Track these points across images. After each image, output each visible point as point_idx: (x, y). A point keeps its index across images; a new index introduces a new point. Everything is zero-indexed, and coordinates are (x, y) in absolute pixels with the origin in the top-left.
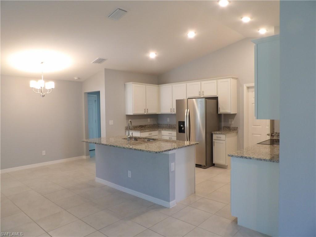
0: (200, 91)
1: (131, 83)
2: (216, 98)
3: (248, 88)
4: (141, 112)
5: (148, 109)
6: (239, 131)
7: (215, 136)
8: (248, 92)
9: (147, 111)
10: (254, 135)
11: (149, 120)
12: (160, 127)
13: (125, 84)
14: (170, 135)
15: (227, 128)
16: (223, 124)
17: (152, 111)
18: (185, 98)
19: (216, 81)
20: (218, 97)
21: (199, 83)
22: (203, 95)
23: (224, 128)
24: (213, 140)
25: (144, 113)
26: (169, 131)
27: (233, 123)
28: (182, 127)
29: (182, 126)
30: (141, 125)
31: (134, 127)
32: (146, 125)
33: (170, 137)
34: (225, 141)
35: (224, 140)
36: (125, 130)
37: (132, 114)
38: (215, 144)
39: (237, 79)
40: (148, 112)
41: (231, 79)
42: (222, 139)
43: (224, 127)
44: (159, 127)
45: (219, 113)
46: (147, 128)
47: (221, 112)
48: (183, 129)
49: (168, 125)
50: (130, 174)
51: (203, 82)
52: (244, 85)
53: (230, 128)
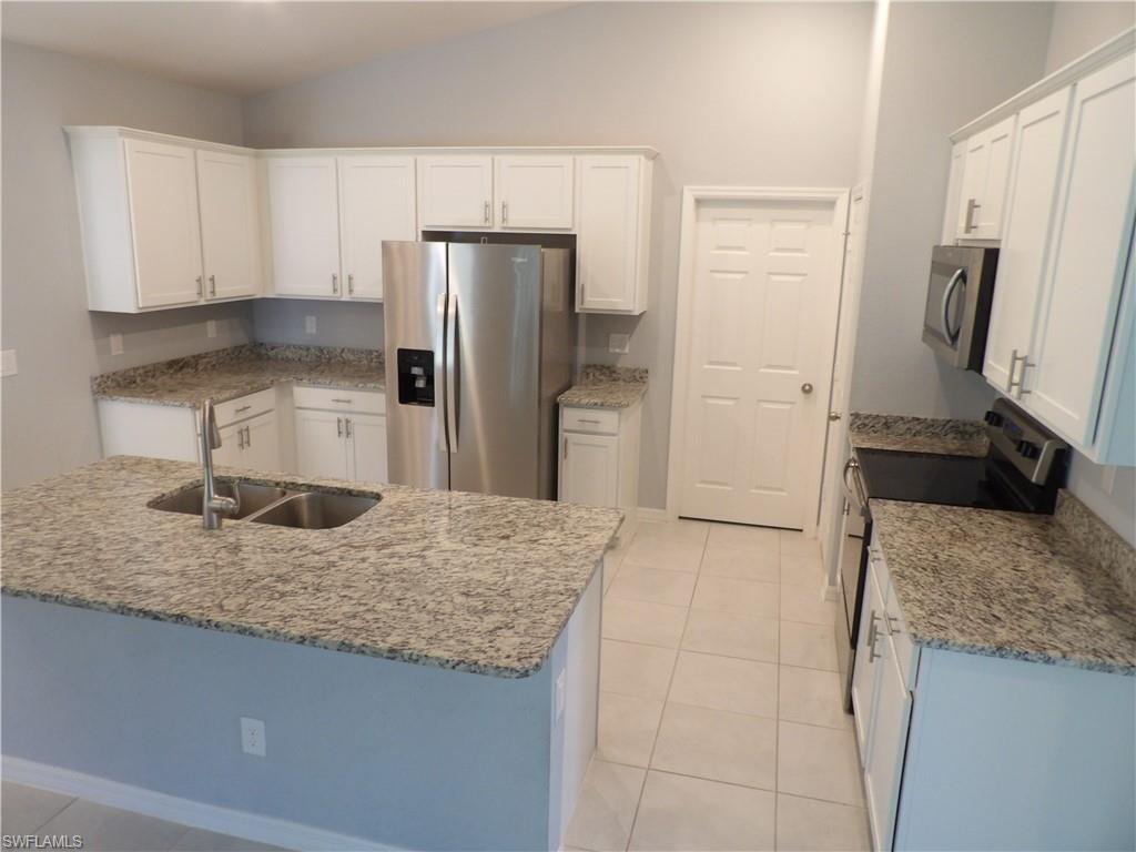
0: (489, 199)
1: (116, 128)
2: (566, 242)
3: (699, 202)
4: (182, 294)
5: (212, 279)
6: (655, 384)
7: (569, 418)
8: (698, 219)
9: (209, 289)
10: (710, 401)
11: (211, 327)
12: (269, 358)
13: (67, 137)
14: (342, 406)
15: (604, 374)
16: (582, 354)
17: (232, 288)
18: (412, 238)
19: (570, 157)
20: (575, 236)
21: (484, 160)
22: (504, 220)
23: (589, 371)
24: (562, 435)
25: (195, 298)
26: (338, 387)
27: (627, 351)
28: (415, 377)
29: (416, 371)
30: (173, 358)
31: (141, 371)
32: (198, 358)
33: (341, 416)
34: (616, 438)
35: (613, 435)
36: (94, 393)
37: (132, 310)
38: (571, 448)
39: (653, 159)
40: (213, 292)
41: (643, 158)
42: (600, 428)
43: (589, 366)
44: (259, 357)
45: (577, 310)
46: (205, 369)
47: (586, 306)
48: (420, 384)
49: (308, 349)
50: (254, 737)
51: (505, 161)
52: (686, 188)
53: (614, 372)
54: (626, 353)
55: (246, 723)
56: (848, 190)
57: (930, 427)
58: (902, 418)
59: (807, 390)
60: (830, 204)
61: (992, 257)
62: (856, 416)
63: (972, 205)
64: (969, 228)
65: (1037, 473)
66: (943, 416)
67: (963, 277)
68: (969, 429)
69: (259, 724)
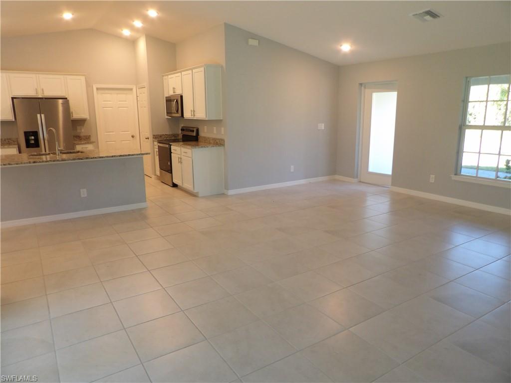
0: (37, 88)
2: (65, 100)
3: (97, 89)
7: (79, 147)
8: (97, 93)
10: (108, 143)
20: (68, 98)
22: (43, 94)
27: (83, 130)
29: (31, 138)
45: (71, 119)
47: (73, 117)
48: (33, 142)
50: (84, 193)
52: (94, 85)
53: (80, 137)
55: (82, 190)
56: (135, 86)
57: (169, 135)
59: (133, 137)
60: (131, 89)
61: (182, 97)
62: (154, 135)
63: (174, 88)
64: (174, 92)
65: (194, 134)
66: (171, 133)
67: (177, 101)
69: (85, 190)
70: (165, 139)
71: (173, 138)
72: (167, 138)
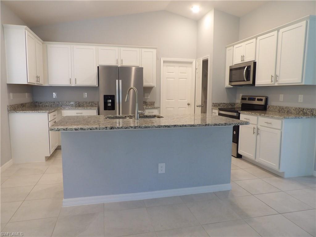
3: (164, 62)
4: (33, 80)
5: (39, 78)
6: (156, 105)
8: (163, 66)
9: (38, 80)
10: (168, 109)
13: (3, 27)
14: (79, 115)
15: (144, 103)
20: (143, 68)
21: (116, 48)
22: (122, 64)
26: (79, 110)
27: (149, 97)
29: (109, 101)
32: (25, 104)
36: (8, 111)
41: (156, 50)
44: (35, 106)
48: (109, 105)
49: (54, 102)
50: (162, 168)
51: (122, 49)
52: (161, 58)
53: (146, 103)
54: (149, 98)
55: (160, 165)
56: (195, 60)
57: (227, 104)
58: (221, 103)
59: (188, 104)
60: (191, 63)
62: (213, 103)
63: (243, 56)
64: (243, 60)
65: (261, 103)
66: (228, 102)
68: (233, 104)
69: (163, 165)
70: (223, 107)
71: (230, 107)
72: (225, 106)
